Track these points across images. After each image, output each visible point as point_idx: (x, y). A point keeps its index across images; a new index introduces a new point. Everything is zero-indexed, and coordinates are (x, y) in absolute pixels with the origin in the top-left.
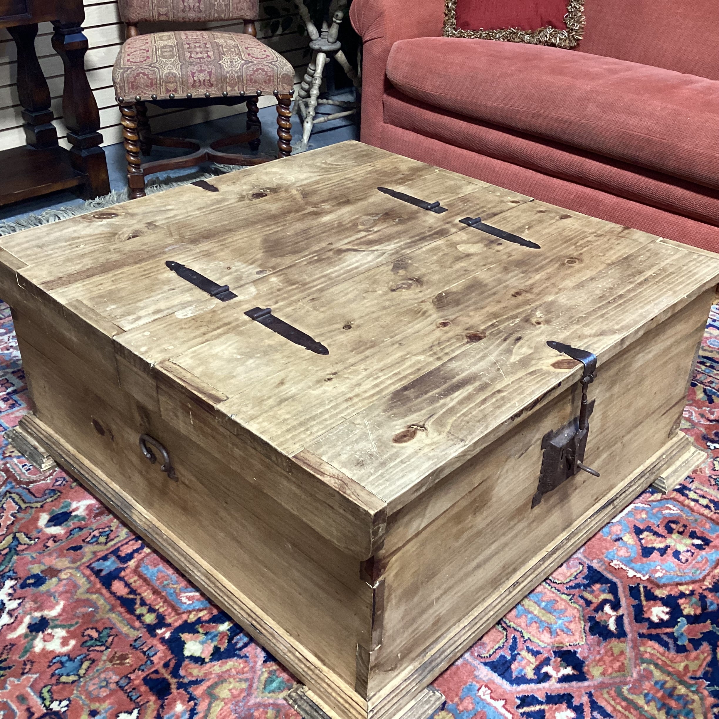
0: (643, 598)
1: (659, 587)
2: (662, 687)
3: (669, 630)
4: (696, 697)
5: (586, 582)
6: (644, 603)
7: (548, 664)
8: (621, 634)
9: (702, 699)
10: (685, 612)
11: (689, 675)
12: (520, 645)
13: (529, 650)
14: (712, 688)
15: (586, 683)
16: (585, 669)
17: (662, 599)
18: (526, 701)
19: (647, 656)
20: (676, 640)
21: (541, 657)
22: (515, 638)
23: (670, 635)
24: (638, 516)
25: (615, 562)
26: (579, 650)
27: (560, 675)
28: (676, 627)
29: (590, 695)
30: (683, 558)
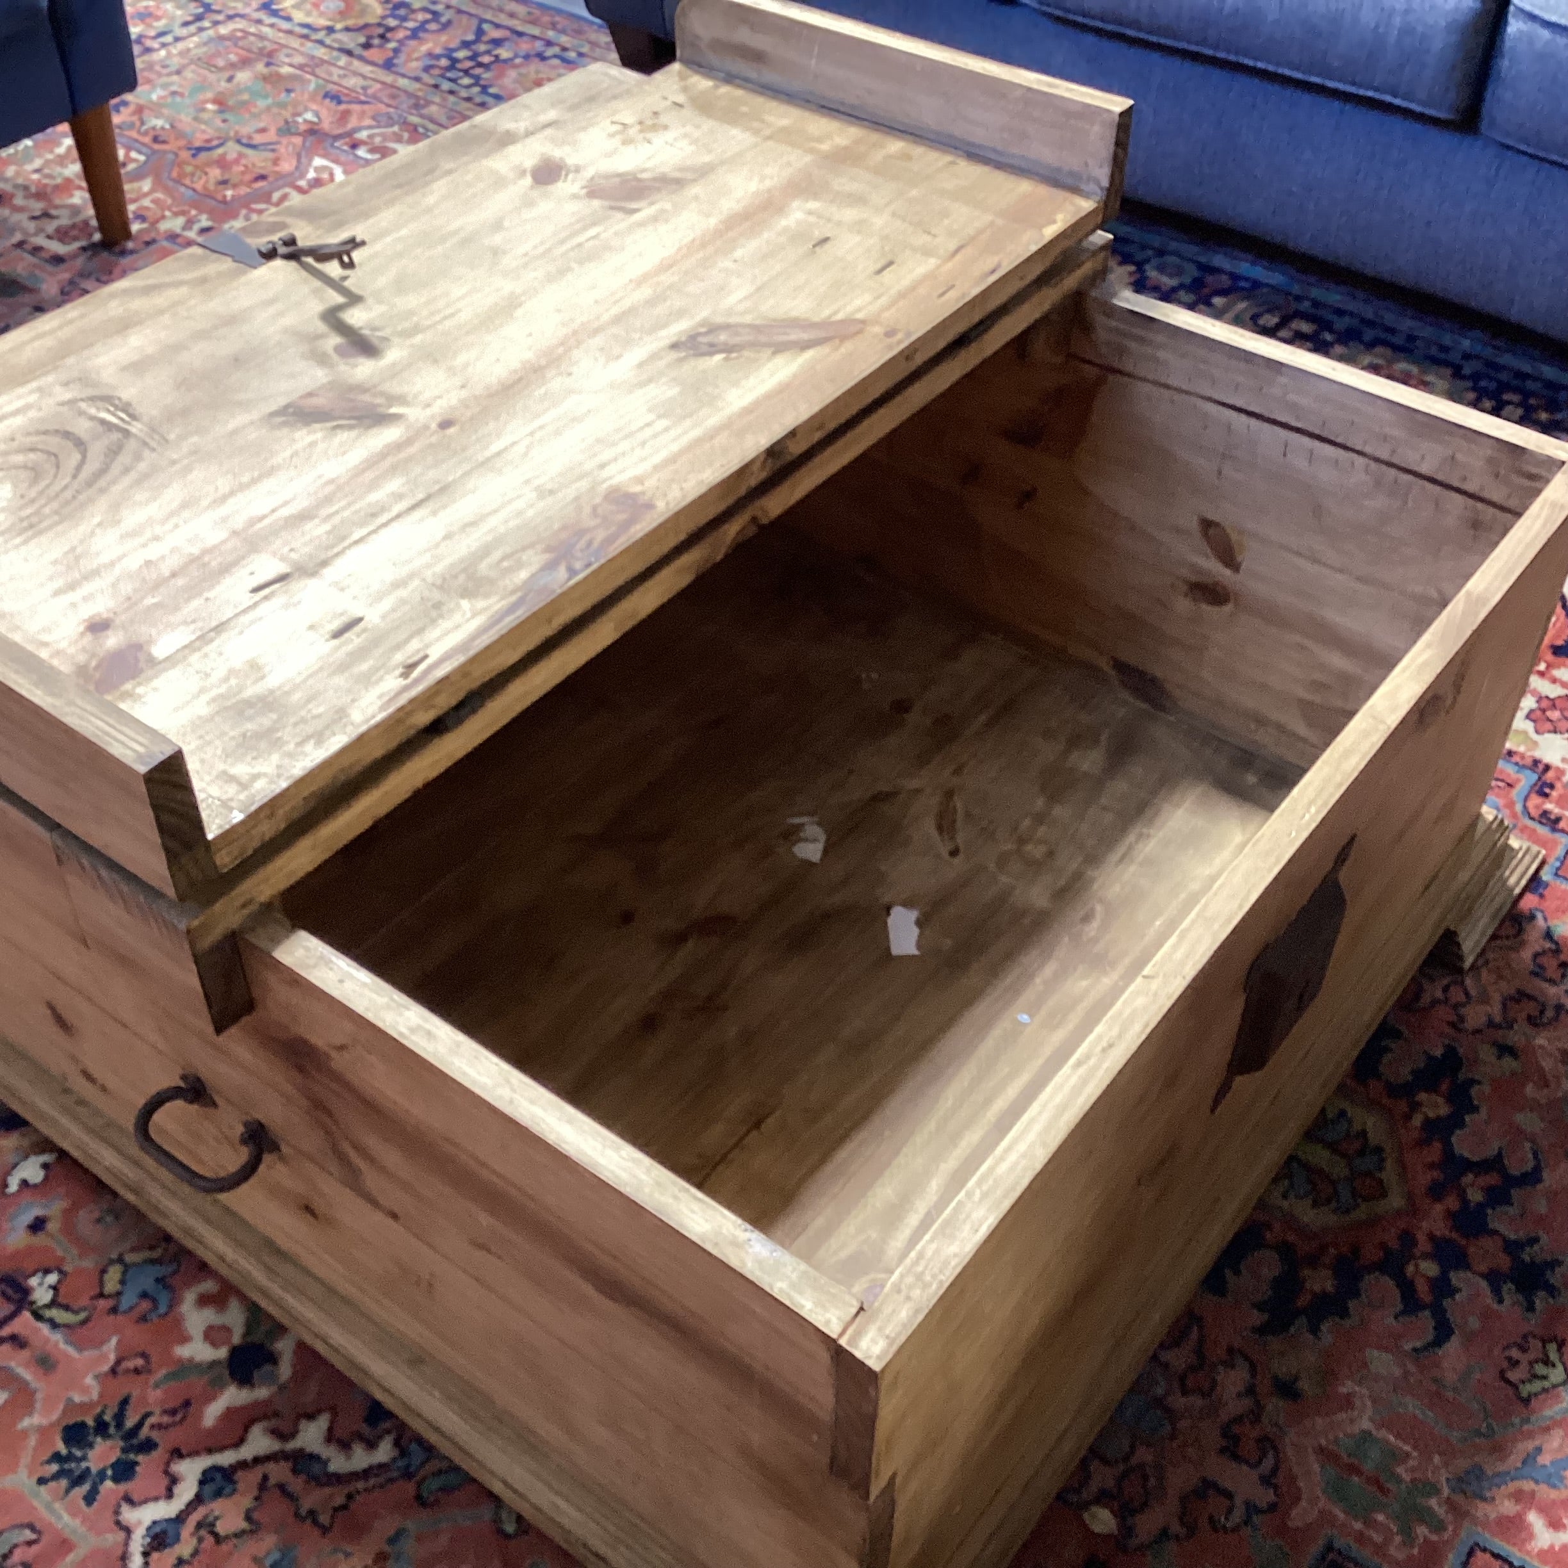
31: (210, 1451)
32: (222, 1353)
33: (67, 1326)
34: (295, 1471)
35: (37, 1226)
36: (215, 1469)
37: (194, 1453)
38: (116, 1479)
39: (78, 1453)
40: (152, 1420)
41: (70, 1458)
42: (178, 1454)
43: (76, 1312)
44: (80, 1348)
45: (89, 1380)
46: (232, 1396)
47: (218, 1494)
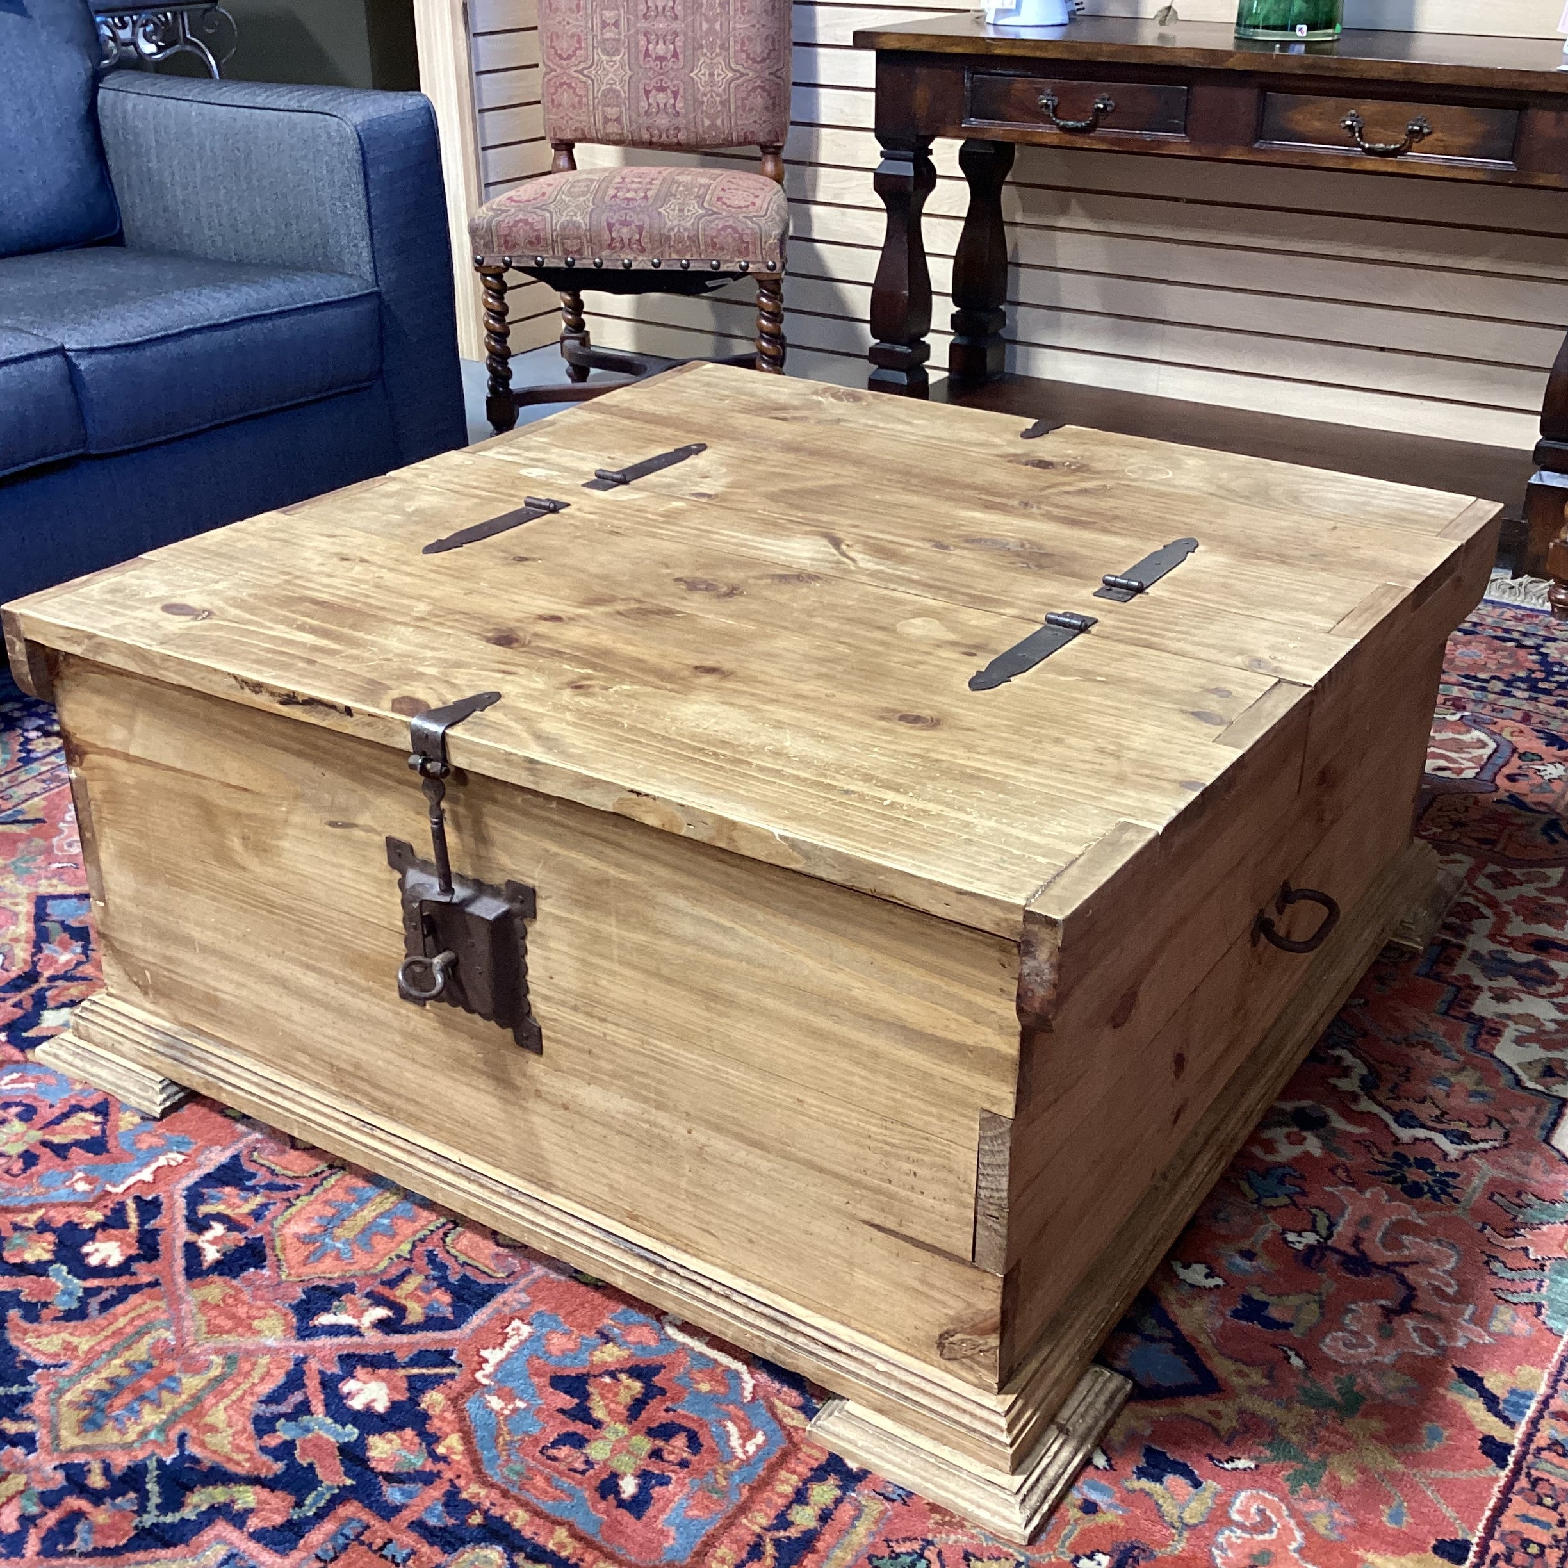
0: (416, 1371)
1: (455, 1401)
2: (162, 1387)
3: (318, 1406)
4: (132, 1436)
5: (454, 1279)
6: (401, 1372)
7: (229, 1229)
8: (305, 1332)
9: (127, 1447)
10: (373, 1440)
11: (193, 1432)
12: (277, 1195)
13: (265, 1206)
14: (152, 1465)
15: (181, 1279)
16: (215, 1277)
17: (414, 1401)
18: (149, 1208)
19: (246, 1366)
20: (291, 1417)
21: (250, 1222)
22: (296, 1187)
23: (304, 1408)
24: (698, 1376)
25: (526, 1330)
26: (266, 1272)
27: (205, 1246)
28: (329, 1421)
29: (155, 1284)
30: (563, 1451)
31: (1387, 1126)
32: (1308, 1134)
33: (1328, 1218)
34: (1377, 1087)
35: (1249, 1255)
36: (1396, 1121)
37: (1393, 1135)
38: (1434, 1166)
39: (1426, 1188)
40: (1379, 1157)
41: (1431, 1190)
42: (1397, 1141)
43: (1315, 1216)
44: (1345, 1207)
45: (1368, 1194)
46: (1338, 1123)
47: (1414, 1117)
